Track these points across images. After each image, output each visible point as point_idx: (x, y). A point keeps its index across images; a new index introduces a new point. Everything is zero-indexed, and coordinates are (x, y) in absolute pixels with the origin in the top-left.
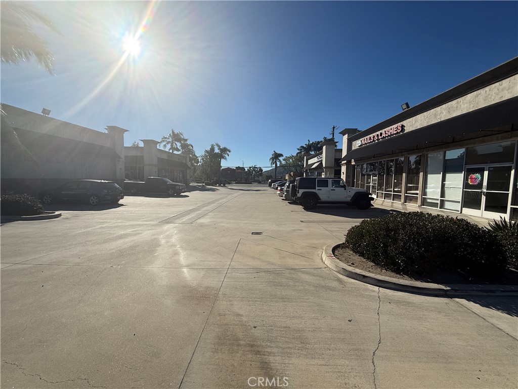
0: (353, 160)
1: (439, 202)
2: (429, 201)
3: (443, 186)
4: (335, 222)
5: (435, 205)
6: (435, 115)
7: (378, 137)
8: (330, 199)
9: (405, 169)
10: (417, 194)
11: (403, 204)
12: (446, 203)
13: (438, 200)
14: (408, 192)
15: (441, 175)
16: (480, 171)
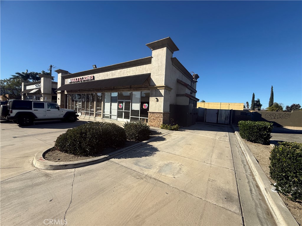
0: (66, 91)
1: (109, 116)
2: (106, 115)
3: (111, 108)
4: (49, 133)
5: (107, 117)
6: (107, 75)
7: (81, 80)
8: (46, 117)
9: (95, 99)
10: (101, 112)
11: (95, 118)
12: (112, 116)
13: (109, 115)
14: (97, 111)
15: (110, 103)
16: (122, 102)
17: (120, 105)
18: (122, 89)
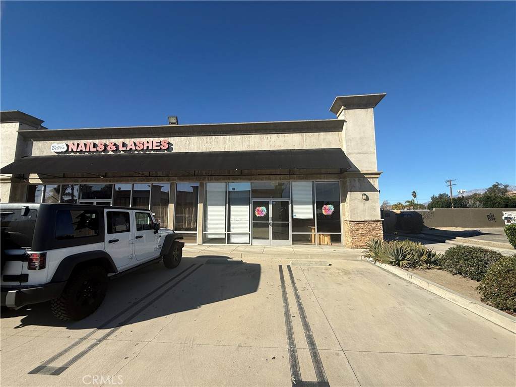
0: (33, 176)
7: (116, 148)
8: (133, 263)
9: (173, 199)
12: (234, 237)
13: (222, 234)
15: (224, 207)
16: (266, 205)
17: (258, 211)
18: (267, 176)
